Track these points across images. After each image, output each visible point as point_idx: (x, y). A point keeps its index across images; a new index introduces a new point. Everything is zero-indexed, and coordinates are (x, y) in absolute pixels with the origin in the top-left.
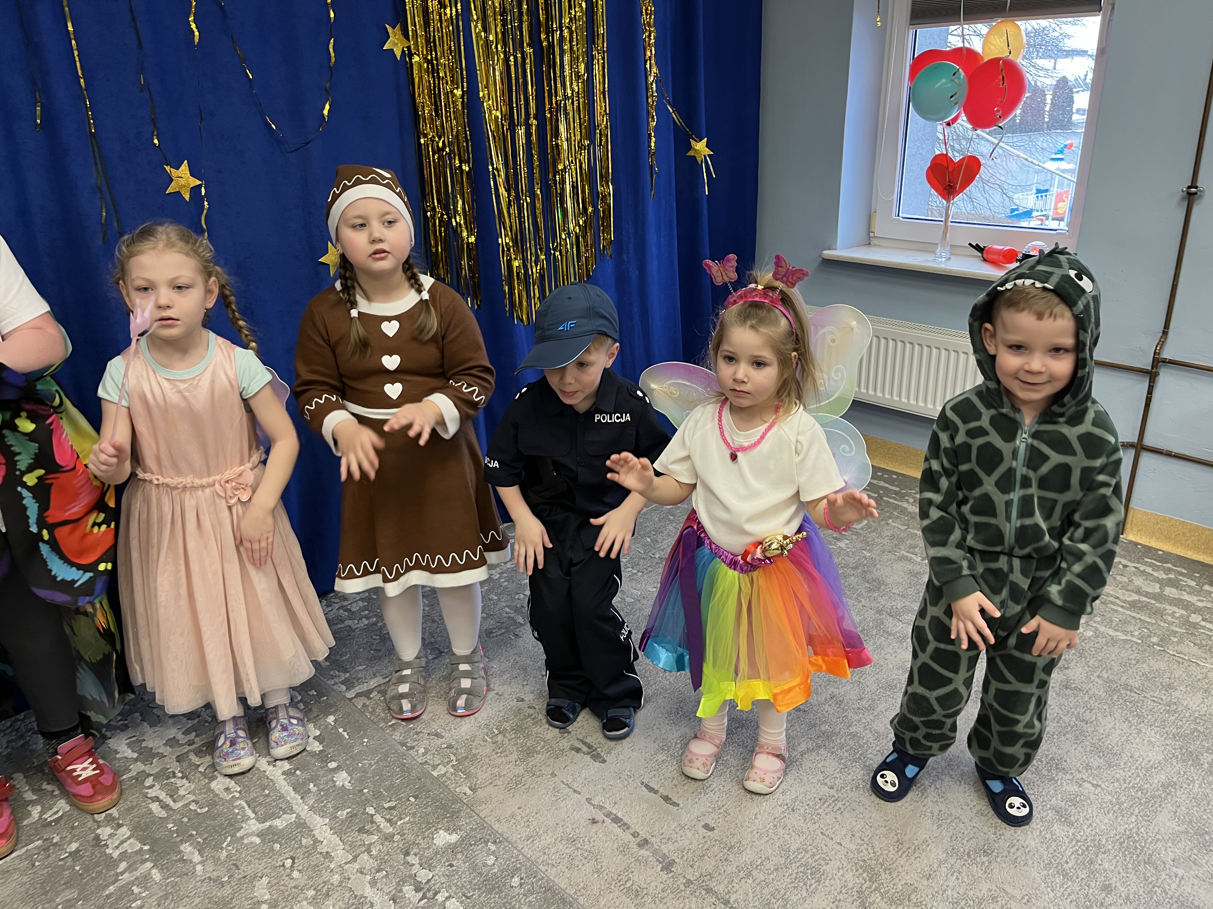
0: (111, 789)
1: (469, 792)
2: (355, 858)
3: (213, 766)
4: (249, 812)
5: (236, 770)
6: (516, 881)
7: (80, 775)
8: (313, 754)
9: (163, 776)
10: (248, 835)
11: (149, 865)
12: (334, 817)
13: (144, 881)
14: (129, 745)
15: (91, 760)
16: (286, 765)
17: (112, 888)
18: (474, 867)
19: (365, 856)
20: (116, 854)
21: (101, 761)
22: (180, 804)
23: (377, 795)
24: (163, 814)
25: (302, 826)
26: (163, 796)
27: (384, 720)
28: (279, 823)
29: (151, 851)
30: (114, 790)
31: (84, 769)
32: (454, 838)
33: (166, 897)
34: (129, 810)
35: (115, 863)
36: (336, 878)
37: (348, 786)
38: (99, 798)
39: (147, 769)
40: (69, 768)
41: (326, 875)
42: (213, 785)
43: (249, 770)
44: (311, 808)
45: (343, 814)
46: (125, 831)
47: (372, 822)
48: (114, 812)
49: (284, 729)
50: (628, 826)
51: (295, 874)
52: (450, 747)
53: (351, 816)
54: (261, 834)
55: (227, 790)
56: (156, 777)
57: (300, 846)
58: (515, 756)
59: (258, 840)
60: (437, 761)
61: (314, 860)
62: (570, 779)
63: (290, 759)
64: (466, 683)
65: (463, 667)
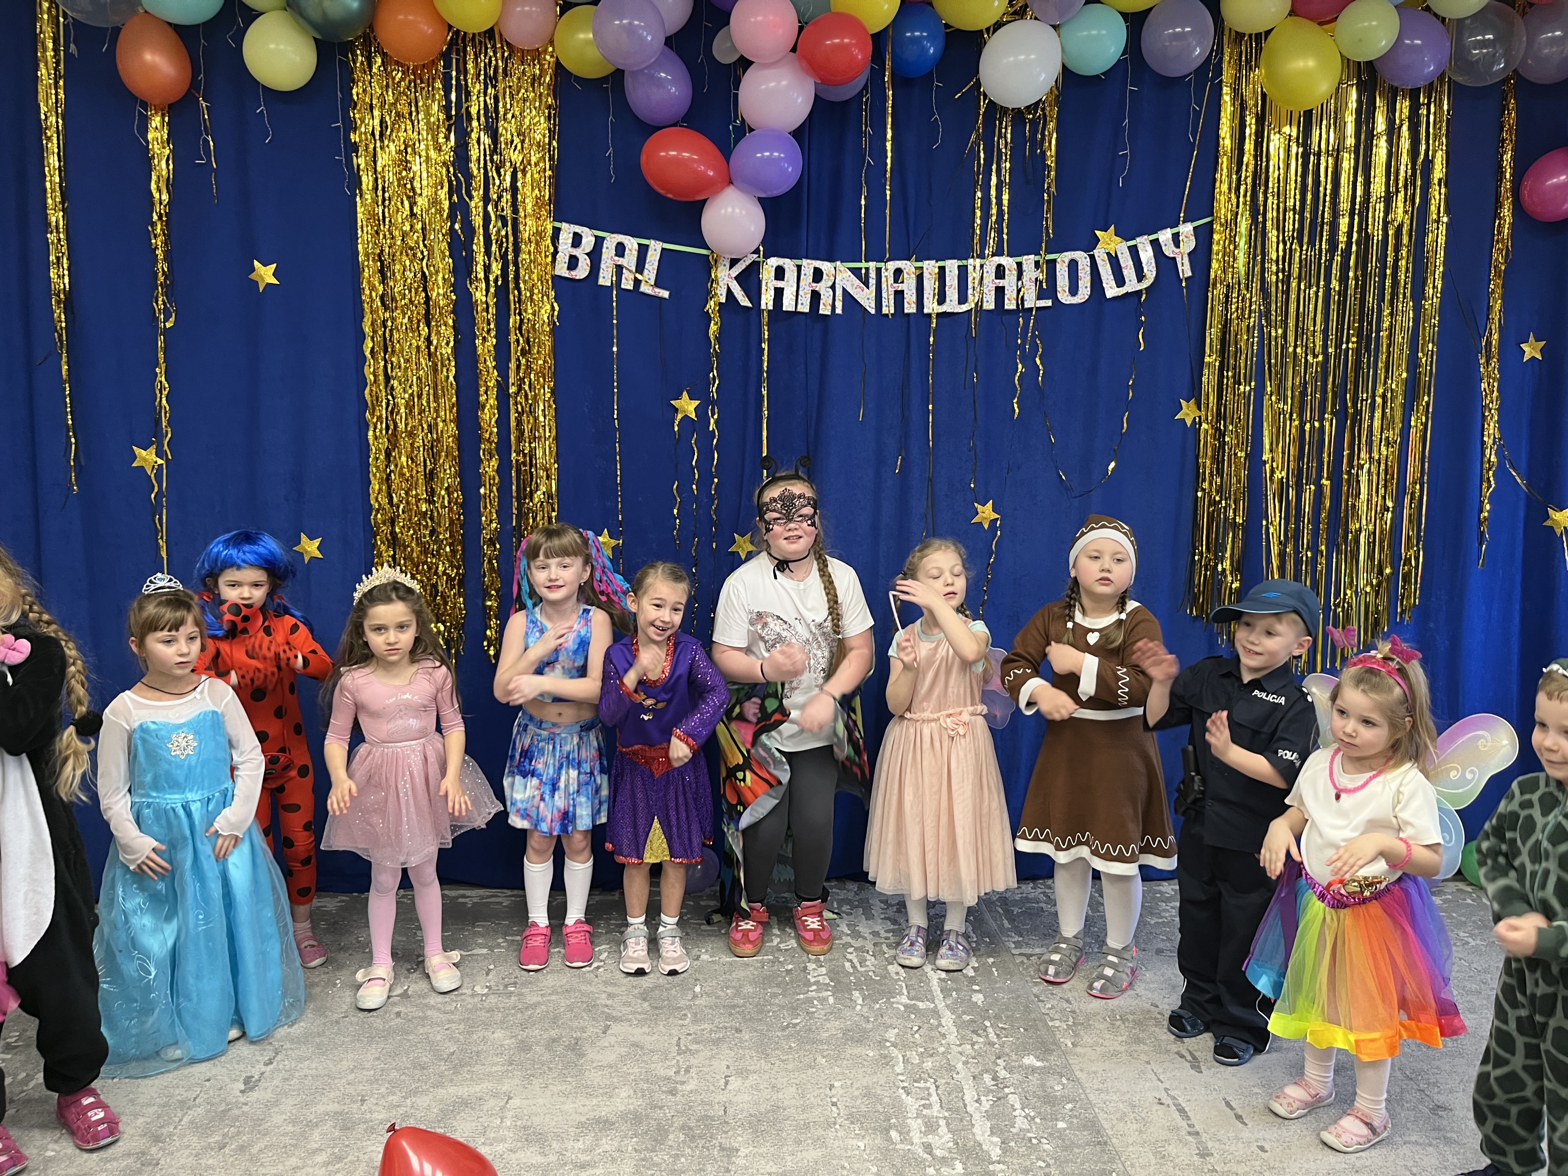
0: (825, 942)
1: (1070, 1045)
2: (961, 1045)
3: (895, 957)
4: (905, 992)
5: (907, 963)
6: (1069, 1106)
7: (809, 926)
8: (966, 976)
9: (861, 950)
10: (898, 1003)
11: (830, 993)
12: (960, 1017)
13: (823, 1000)
14: (848, 925)
15: (819, 918)
16: (943, 975)
17: (802, 996)
18: (1043, 1086)
19: (969, 1047)
20: (812, 980)
21: (825, 923)
22: (863, 969)
23: (997, 1017)
24: (851, 970)
25: (935, 1013)
26: (855, 961)
28: (921, 1005)
29: (834, 987)
30: (827, 944)
31: (813, 923)
32: (1039, 1064)
33: (831, 1013)
34: (831, 960)
35: (811, 985)
36: (942, 1049)
37: (980, 1003)
38: (815, 944)
39: (853, 942)
40: (804, 918)
41: (936, 1045)
42: (890, 967)
43: (916, 968)
44: (947, 1006)
45: (967, 1018)
46: (823, 970)
47: (985, 1030)
48: (822, 958)
49: (951, 949)
50: (1188, 1118)
51: (917, 1036)
52: (1073, 1012)
53: (972, 1021)
54: (906, 1006)
55: (897, 973)
56: (856, 949)
57: (929, 1022)
58: (1124, 1038)
59: (902, 1008)
60: (1056, 1017)
61: (933, 1034)
62: (1161, 1070)
63: (947, 971)
64: (1109, 972)
65: (1110, 958)
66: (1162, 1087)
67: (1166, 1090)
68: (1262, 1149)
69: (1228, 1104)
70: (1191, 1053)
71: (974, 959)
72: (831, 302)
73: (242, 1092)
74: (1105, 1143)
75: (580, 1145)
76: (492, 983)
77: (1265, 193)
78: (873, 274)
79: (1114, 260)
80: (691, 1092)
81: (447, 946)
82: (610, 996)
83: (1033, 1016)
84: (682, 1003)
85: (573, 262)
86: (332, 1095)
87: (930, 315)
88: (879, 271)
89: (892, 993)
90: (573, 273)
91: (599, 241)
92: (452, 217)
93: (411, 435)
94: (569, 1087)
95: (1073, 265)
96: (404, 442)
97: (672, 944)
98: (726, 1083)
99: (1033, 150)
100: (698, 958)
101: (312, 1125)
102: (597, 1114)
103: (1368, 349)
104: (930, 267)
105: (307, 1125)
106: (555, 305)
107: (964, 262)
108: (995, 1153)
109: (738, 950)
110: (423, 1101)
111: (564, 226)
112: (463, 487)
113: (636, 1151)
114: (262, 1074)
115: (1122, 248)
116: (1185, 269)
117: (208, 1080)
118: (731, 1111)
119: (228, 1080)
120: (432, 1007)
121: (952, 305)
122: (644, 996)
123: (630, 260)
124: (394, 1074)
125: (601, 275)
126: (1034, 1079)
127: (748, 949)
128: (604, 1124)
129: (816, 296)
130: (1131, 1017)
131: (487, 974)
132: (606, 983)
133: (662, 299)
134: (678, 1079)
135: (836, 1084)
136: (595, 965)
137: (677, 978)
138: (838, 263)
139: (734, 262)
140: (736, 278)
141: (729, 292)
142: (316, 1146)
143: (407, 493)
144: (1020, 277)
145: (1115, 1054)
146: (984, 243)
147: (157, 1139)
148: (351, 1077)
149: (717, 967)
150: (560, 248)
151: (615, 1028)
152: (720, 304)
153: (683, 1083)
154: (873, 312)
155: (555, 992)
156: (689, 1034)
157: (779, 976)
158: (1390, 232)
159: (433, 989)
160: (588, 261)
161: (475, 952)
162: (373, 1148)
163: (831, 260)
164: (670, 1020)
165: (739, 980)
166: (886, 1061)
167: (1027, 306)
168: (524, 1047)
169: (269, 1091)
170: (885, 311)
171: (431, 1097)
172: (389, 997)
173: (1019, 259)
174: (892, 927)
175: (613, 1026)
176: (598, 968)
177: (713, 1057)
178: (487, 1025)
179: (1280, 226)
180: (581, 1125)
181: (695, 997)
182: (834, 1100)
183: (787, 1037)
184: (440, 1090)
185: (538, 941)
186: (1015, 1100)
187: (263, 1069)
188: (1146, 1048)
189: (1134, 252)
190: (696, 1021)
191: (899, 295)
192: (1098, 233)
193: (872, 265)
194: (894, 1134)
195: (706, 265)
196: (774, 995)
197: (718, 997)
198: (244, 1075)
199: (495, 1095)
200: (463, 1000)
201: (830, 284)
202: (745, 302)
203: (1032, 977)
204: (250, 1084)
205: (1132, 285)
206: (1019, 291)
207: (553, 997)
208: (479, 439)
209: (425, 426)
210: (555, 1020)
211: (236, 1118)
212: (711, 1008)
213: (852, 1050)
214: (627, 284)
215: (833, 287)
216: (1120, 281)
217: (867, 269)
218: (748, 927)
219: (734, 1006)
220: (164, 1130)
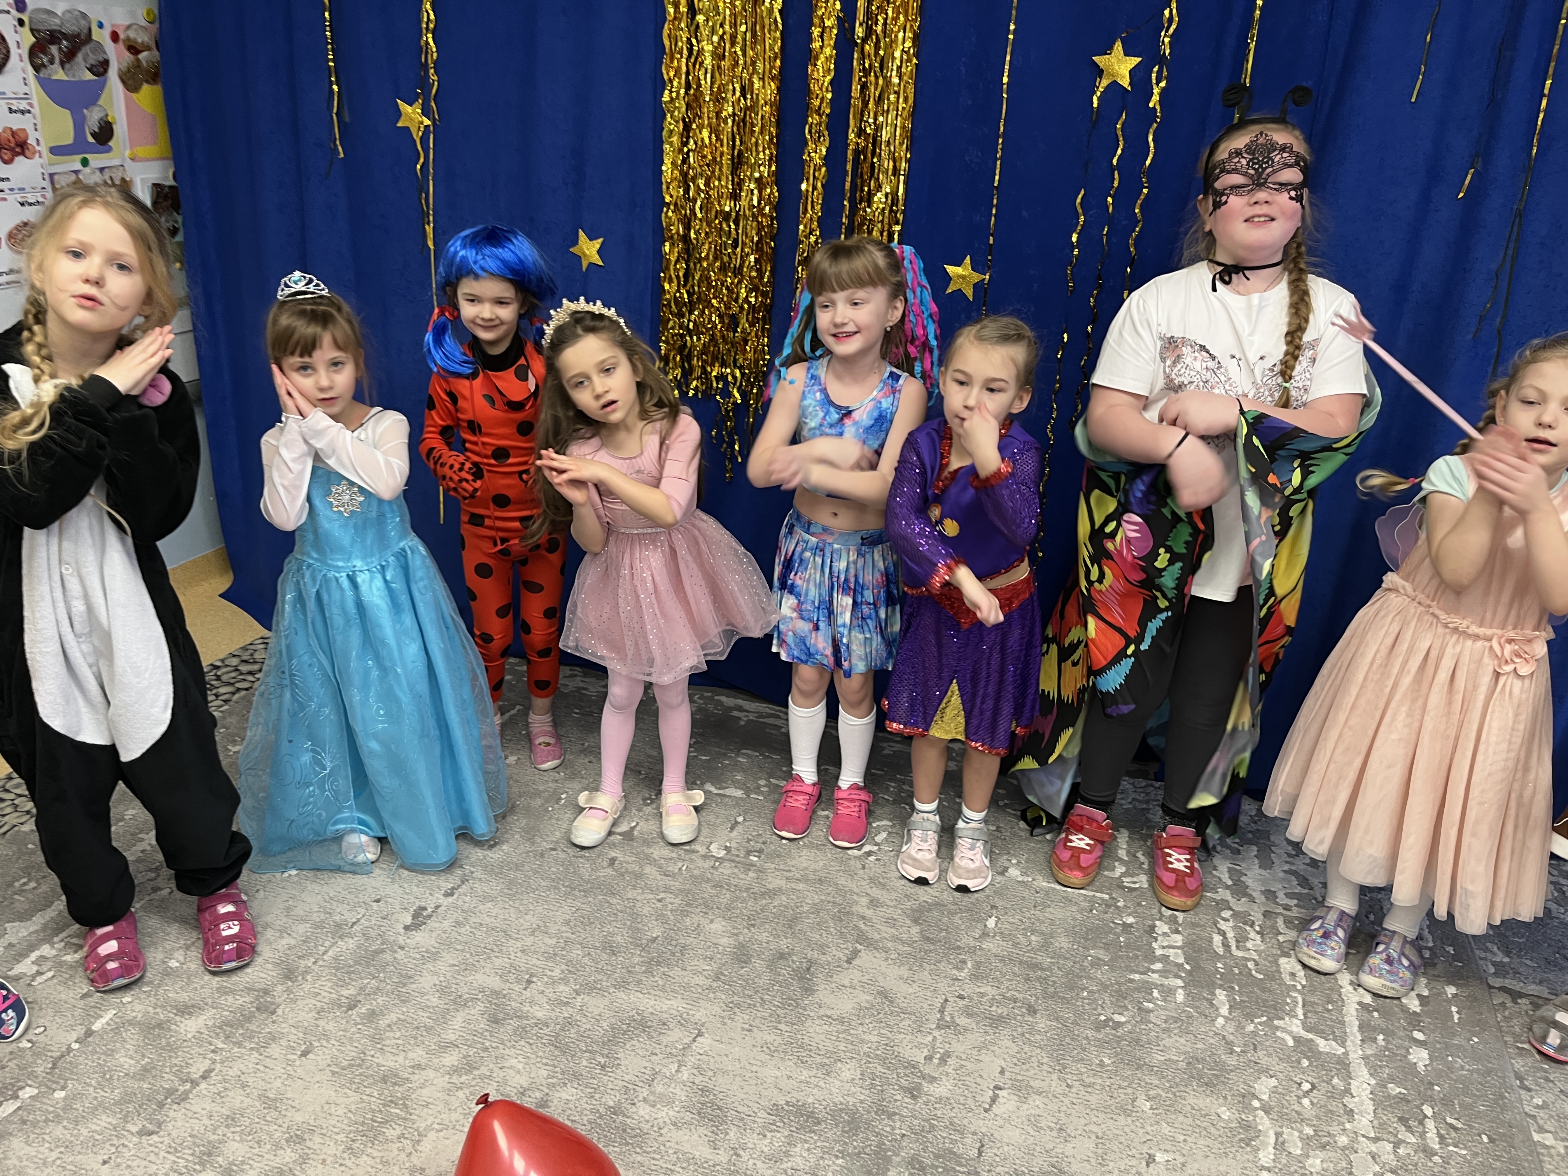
2: (1376, 1140)
3: (1294, 944)
4: (1300, 1012)
5: (1313, 963)
7: (1172, 863)
8: (1405, 1009)
9: (1242, 918)
10: (1284, 1030)
11: (1180, 983)
12: (1382, 1085)
13: (1167, 992)
14: (1230, 870)
15: (1188, 857)
16: (1368, 999)
17: (1137, 977)
19: (1389, 1147)
20: (1159, 952)
21: (1196, 865)
22: (1240, 954)
23: (1446, 1102)
24: (1221, 951)
25: (1343, 1065)
26: (1230, 935)
27: (1517, 1038)
28: (1322, 1044)
29: (1189, 973)
30: (1192, 897)
31: (1179, 860)
33: (1176, 1020)
34: (1194, 925)
35: (1154, 959)
36: (1343, 1140)
37: (1421, 1067)
38: (1176, 893)
39: (1232, 901)
40: (1167, 850)
41: (1335, 1129)
42: (1283, 961)
43: (1326, 974)
44: (1365, 1058)
45: (1395, 1090)
46: (1178, 940)
47: (1421, 1123)
48: (1180, 916)
49: (1389, 961)
51: (1306, 1102)
53: (1402, 1099)
54: (1297, 1039)
55: (1293, 975)
56: (1236, 915)
57: (1329, 1082)
59: (1291, 1043)
61: (1333, 1105)
63: (1375, 995)
71: (1423, 981)
73: (407, 928)
75: (764, 1145)
76: (734, 845)
80: (939, 1100)
82: (874, 903)
83: (1507, 1114)
84: (966, 941)
86: (498, 962)
89: (1277, 1010)
94: (779, 1040)
97: (972, 848)
98: (994, 1099)
100: (1003, 872)
101: (460, 1003)
102: (802, 1097)
105: (454, 1002)
109: (1061, 876)
110: (596, 1004)
114: (437, 907)
117: (378, 901)
119: (398, 907)
120: (653, 862)
122: (917, 916)
124: (577, 952)
127: (1076, 877)
128: (807, 1120)
131: (732, 829)
132: (873, 881)
134: (928, 1070)
135: (1160, 1157)
136: (867, 848)
137: (965, 899)
142: (452, 1037)
147: (289, 974)
148: (529, 941)
149: (1026, 894)
151: (866, 958)
153: (933, 1080)
155: (804, 879)
156: (961, 997)
157: (1111, 931)
159: (662, 836)
161: (727, 792)
164: (941, 966)
165: (1052, 922)
166: (1248, 1136)
168: (742, 955)
169: (434, 935)
171: (606, 1002)
172: (610, 833)
174: (1298, 890)
175: (862, 954)
176: (869, 853)
177: (984, 1047)
178: (707, 906)
180: (776, 1110)
181: (985, 935)
183: (1102, 1044)
184: (621, 995)
185: (799, 802)
187: (441, 901)
190: (975, 977)
196: (1097, 963)
197: (1016, 945)
198: (418, 903)
199: (683, 1022)
200: (692, 861)
204: (420, 918)
207: (801, 886)
210: (792, 922)
211: (383, 967)
213: (1195, 1099)
218: (1082, 844)
219: (1035, 966)
220: (303, 963)
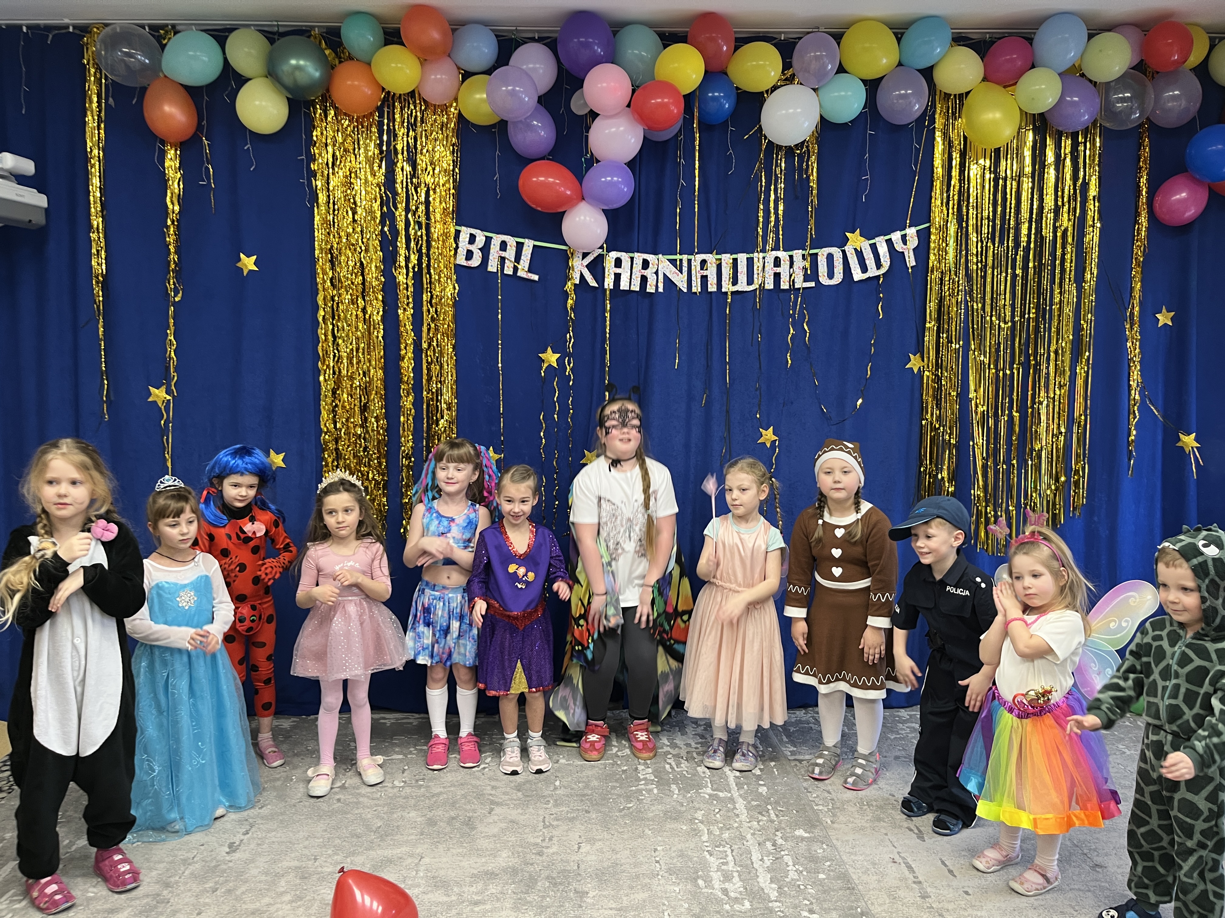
0: (651, 750)
1: (829, 822)
2: (750, 822)
3: (702, 761)
4: (709, 785)
5: (711, 765)
6: (828, 863)
7: (639, 738)
8: (754, 775)
9: (677, 756)
10: (704, 793)
11: (654, 786)
12: (749, 803)
13: (650, 791)
14: (668, 739)
15: (646, 733)
16: (738, 774)
17: (634, 788)
18: (809, 850)
19: (756, 823)
20: (642, 777)
21: (651, 737)
22: (679, 770)
23: (777, 803)
24: (670, 770)
25: (732, 800)
26: (673, 764)
28: (721, 794)
29: (657, 782)
30: (652, 752)
31: (642, 736)
32: (807, 835)
33: (655, 800)
35: (640, 780)
36: (736, 825)
37: (764, 793)
38: (644, 752)
40: (635, 732)
41: (732, 822)
42: (699, 768)
43: (718, 769)
44: (741, 796)
45: (754, 803)
46: (650, 770)
47: (768, 812)
48: (649, 762)
49: (744, 755)
50: (914, 872)
51: (718, 816)
52: (832, 799)
53: (758, 806)
54: (710, 795)
55: (704, 773)
56: (674, 756)
57: (726, 806)
58: (869, 818)
59: (707, 797)
60: (820, 803)
61: (730, 814)
62: (895, 840)
63: (740, 771)
64: (859, 771)
65: (860, 761)
66: (896, 851)
67: (899, 853)
68: (967, 893)
69: (943, 863)
70: (917, 828)
71: (760, 763)
72: (655, 283)
73: (227, 853)
74: (853, 889)
75: (473, 889)
76: (407, 779)
77: (968, 206)
78: (685, 264)
79: (860, 254)
80: (553, 854)
81: (374, 751)
82: (494, 788)
83: (803, 802)
84: (546, 793)
85: (469, 255)
86: (293, 855)
87: (726, 293)
88: (689, 261)
89: (699, 786)
90: (470, 262)
91: (488, 240)
92: (383, 223)
93: (351, 378)
94: (465, 850)
95: (830, 257)
96: (346, 383)
97: (539, 750)
98: (579, 848)
99: (800, 175)
100: (557, 762)
101: (279, 876)
102: (486, 868)
103: (1044, 318)
104: (727, 259)
105: (276, 876)
106: (456, 285)
107: (751, 255)
108: (774, 895)
109: (587, 756)
111: (463, 229)
112: (386, 416)
113: (514, 893)
114: (242, 841)
115: (865, 245)
116: (911, 261)
117: (203, 844)
118: (582, 867)
119: (216, 845)
120: (363, 796)
121: (742, 286)
122: (519, 788)
123: (510, 254)
124: (337, 841)
125: (490, 264)
126: (803, 845)
127: (594, 755)
128: (491, 875)
129: (644, 279)
130: (874, 803)
131: (403, 773)
132: (490, 779)
133: (534, 281)
134: (544, 845)
135: (659, 848)
136: (482, 766)
137: (542, 776)
138: (660, 256)
139: (585, 255)
140: (587, 266)
141: (582, 276)
142: (283, 889)
143: (347, 420)
144: (791, 266)
145: (863, 829)
146: (765, 242)
147: (167, 885)
148: (307, 843)
149: (571, 768)
150: (460, 245)
151: (498, 810)
152: (575, 285)
153: (547, 847)
154: (685, 290)
155: (453, 785)
156: (552, 814)
157: (617, 774)
158: (1059, 234)
159: (364, 783)
160: (480, 254)
161: (393, 757)
162: (323, 891)
163: (655, 253)
164: (537, 805)
165: (588, 777)
166: (696, 832)
167: (797, 286)
168: (432, 822)
169: (247, 852)
170: (694, 290)
172: (332, 788)
173: (790, 253)
174: (700, 740)
175: (496, 809)
176: (484, 768)
177: (569, 829)
178: (403, 808)
179: (979, 231)
180: (473, 876)
181: (556, 788)
182: (657, 859)
183: (623, 817)
184: (371, 852)
185: (440, 749)
186: (788, 859)
187: (242, 837)
188: (885, 824)
189: (874, 248)
190: (556, 805)
191: (704, 279)
192: (847, 234)
193: (685, 257)
194: (701, 882)
195: (565, 257)
196: (614, 788)
197: (572, 789)
198: (228, 841)
199: (412, 856)
200: (386, 791)
201: (655, 270)
202: (593, 283)
203: (803, 776)
204: (233, 848)
205: (872, 272)
206: (791, 276)
207: (452, 789)
208: (401, 381)
209: (361, 372)
210: (453, 804)
211: (224, 871)
212: (567, 796)
213: (671, 825)
214: (509, 271)
215: (656, 273)
216: (864, 269)
217: (681, 260)
218: (595, 739)
219: (584, 795)
220: (172, 880)
